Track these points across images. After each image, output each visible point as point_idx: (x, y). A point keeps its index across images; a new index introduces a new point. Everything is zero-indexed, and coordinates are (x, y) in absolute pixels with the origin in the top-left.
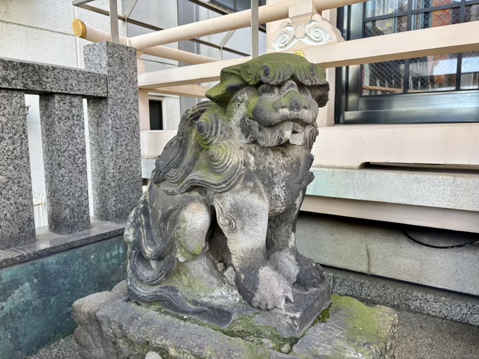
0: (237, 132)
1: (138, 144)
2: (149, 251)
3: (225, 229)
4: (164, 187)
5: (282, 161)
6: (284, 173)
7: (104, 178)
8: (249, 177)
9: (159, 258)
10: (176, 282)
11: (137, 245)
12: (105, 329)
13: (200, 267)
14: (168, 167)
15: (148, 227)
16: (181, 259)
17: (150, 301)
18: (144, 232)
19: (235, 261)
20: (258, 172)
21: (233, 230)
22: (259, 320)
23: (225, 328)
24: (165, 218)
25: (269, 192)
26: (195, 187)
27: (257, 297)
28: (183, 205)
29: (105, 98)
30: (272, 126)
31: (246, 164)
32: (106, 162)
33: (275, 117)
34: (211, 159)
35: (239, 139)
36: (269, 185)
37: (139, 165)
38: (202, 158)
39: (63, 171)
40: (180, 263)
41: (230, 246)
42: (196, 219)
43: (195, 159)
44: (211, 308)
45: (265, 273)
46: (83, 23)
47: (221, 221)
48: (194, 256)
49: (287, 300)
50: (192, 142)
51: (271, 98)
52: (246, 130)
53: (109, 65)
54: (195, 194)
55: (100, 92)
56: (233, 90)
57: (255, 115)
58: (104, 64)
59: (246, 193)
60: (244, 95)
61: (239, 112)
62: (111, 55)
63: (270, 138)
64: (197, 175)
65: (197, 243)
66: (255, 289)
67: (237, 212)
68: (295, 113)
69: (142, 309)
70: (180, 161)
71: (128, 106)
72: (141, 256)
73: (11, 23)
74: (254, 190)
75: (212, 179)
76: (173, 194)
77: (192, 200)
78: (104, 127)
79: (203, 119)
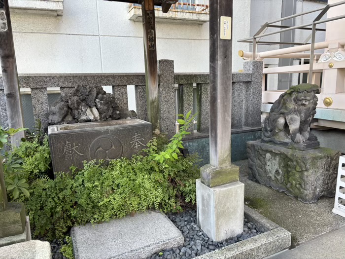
0: (293, 101)
1: (261, 98)
2: (269, 129)
3: (288, 124)
4: (273, 113)
5: (304, 108)
6: (304, 111)
7: (247, 111)
8: (295, 111)
9: (271, 131)
10: (275, 137)
11: (265, 128)
12: (256, 147)
13: (282, 134)
14: (275, 108)
15: (268, 123)
16: (277, 131)
17: (267, 142)
18: (267, 124)
19: (291, 132)
20: (297, 110)
21: (290, 124)
22: (295, 146)
23: (287, 147)
24: (273, 121)
25: (300, 115)
26: (282, 113)
27: (295, 140)
28: (278, 118)
29: (251, 82)
30: (300, 100)
31: (295, 108)
32: (249, 105)
33: (301, 99)
34: (286, 107)
35: (293, 103)
36: (300, 113)
37: (260, 106)
38: (284, 107)
39: (236, 108)
40: (277, 133)
41: (290, 128)
42: (281, 121)
43: (282, 106)
44: (284, 142)
45: (298, 135)
46: (243, 52)
47: (287, 121)
48: (281, 131)
49: (303, 142)
50: (282, 102)
51: (300, 94)
52: (295, 101)
53: (253, 69)
54: (282, 115)
55: (249, 80)
56: (292, 92)
57: (296, 97)
58: (251, 69)
59: (294, 115)
60: (295, 93)
61: (294, 96)
62: (254, 66)
63: (300, 103)
64: (282, 110)
65: (281, 127)
66: (295, 138)
67: (292, 119)
68: (305, 98)
69: (266, 144)
70: (278, 107)
71: (258, 84)
72: (266, 131)
73: (202, 40)
74: (296, 114)
75: (286, 111)
76: (276, 115)
77: (281, 116)
78: (249, 92)
79: (285, 97)
